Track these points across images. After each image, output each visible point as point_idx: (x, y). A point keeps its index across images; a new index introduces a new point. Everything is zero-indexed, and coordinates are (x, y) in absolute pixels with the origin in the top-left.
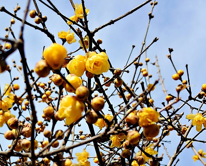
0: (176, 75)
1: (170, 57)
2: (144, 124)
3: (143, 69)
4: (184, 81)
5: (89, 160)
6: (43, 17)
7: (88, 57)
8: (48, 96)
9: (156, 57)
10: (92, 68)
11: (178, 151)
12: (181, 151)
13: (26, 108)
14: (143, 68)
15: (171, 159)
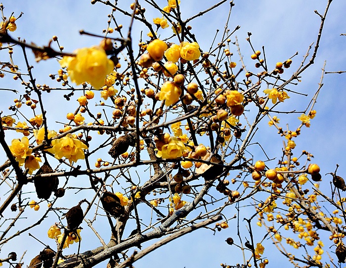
0: (254, 55)
1: (249, 40)
2: (231, 105)
3: (226, 50)
4: (261, 60)
5: (181, 128)
6: (142, 9)
7: (182, 46)
8: (145, 73)
9: (236, 37)
10: (186, 55)
11: (257, 121)
12: (259, 121)
13: (127, 84)
14: (226, 48)
15: (251, 127)
